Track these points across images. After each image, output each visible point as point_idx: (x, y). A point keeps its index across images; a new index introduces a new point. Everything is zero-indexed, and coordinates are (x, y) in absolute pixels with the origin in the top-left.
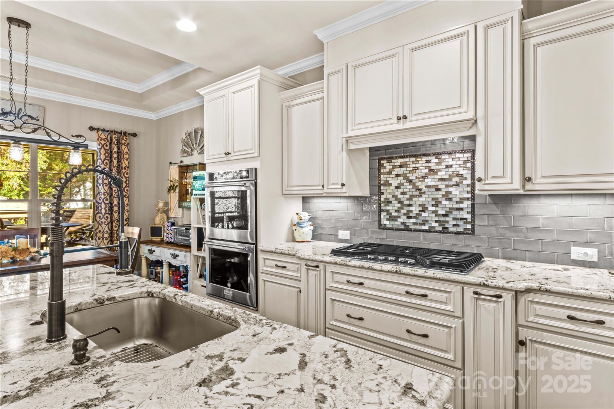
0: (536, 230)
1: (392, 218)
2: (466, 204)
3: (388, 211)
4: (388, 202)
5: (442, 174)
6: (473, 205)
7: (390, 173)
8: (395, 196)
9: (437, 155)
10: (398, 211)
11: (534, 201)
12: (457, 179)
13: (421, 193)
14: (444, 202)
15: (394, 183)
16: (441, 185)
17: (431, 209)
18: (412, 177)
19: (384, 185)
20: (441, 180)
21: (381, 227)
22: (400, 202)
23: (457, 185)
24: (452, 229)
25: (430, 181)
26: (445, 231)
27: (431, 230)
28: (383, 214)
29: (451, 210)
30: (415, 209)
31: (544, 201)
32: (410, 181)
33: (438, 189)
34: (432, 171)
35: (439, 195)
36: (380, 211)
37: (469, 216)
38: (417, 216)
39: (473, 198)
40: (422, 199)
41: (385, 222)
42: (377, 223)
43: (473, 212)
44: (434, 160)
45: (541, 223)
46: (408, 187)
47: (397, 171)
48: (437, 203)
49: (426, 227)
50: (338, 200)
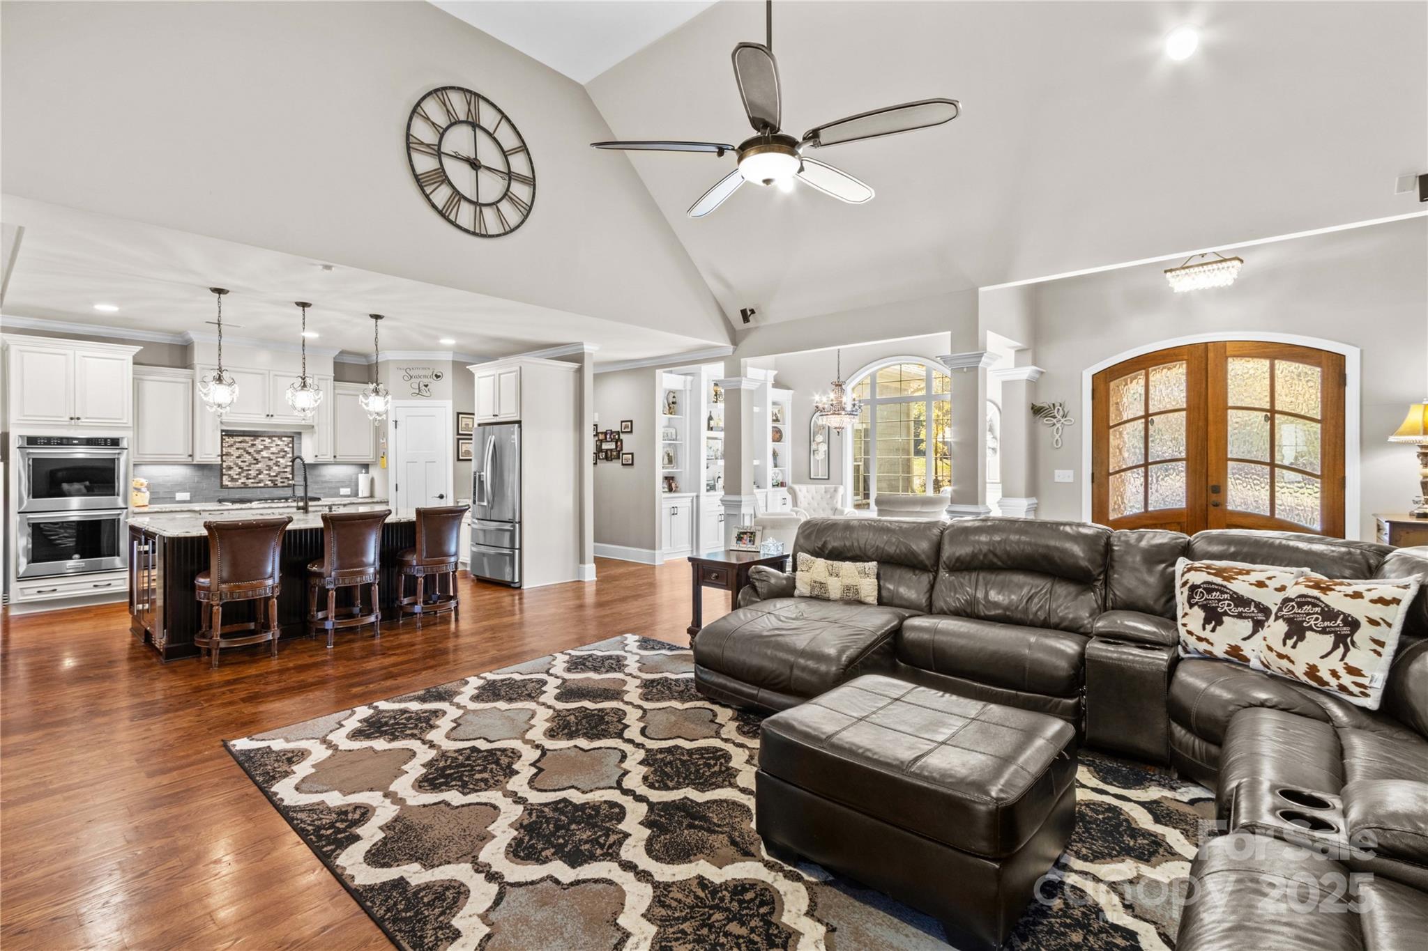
0: (326, 482)
1: (233, 480)
2: (289, 469)
3: (229, 475)
4: (230, 468)
5: (274, 450)
6: (293, 470)
7: (231, 446)
8: (237, 465)
9: (270, 437)
10: (239, 474)
11: (325, 467)
12: (282, 454)
13: (257, 461)
14: (275, 468)
15: (237, 453)
16: (272, 457)
17: (265, 472)
18: (251, 450)
19: (227, 455)
20: (273, 453)
21: (222, 486)
22: (240, 468)
23: (283, 457)
24: (280, 485)
25: (264, 454)
26: (275, 486)
27: (266, 486)
28: (225, 478)
29: (279, 472)
30: (253, 473)
31: (329, 467)
32: (249, 453)
33: (270, 459)
34: (266, 448)
35: (271, 463)
36: (222, 475)
37: (290, 476)
38: (254, 478)
39: (293, 466)
40: (259, 466)
41: (226, 481)
42: (219, 485)
43: (293, 473)
44: (268, 440)
45: (327, 478)
46: (248, 458)
47: (238, 445)
48: (270, 468)
49: (262, 485)
50: (176, 467)
